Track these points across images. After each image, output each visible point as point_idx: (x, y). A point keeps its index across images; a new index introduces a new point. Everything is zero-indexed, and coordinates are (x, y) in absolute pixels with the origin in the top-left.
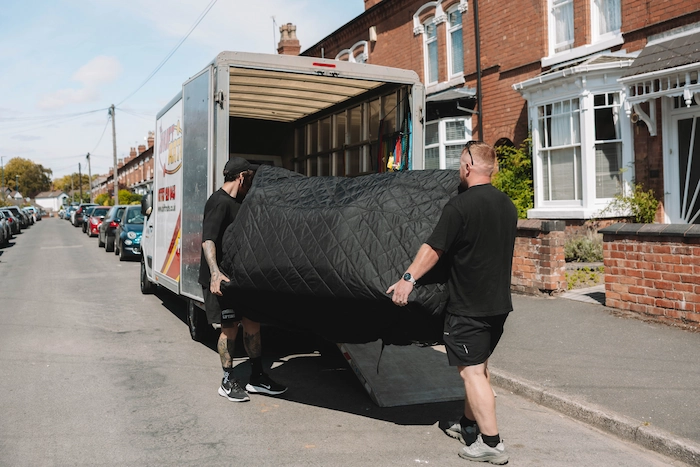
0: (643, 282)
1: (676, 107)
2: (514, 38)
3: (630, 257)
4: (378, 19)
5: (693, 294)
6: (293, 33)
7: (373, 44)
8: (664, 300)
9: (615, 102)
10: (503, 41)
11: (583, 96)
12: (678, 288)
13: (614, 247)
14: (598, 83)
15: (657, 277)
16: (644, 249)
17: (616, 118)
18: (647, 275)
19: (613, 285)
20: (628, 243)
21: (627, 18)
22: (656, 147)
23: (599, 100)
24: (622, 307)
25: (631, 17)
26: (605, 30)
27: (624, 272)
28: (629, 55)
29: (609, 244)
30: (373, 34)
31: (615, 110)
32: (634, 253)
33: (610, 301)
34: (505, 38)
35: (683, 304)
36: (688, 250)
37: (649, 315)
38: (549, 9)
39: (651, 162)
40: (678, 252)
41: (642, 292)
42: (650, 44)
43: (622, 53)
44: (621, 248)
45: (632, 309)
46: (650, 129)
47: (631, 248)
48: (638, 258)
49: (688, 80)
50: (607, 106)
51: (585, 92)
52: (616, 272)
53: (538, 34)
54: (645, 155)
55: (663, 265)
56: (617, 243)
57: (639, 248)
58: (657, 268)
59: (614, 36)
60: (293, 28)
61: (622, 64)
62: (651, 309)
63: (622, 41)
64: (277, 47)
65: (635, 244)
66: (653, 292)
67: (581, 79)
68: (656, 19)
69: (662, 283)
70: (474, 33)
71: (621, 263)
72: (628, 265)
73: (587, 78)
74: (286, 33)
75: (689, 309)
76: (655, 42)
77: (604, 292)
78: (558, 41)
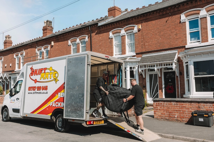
0: (165, 112)
1: (149, 71)
2: (103, 50)
3: (162, 106)
4: (55, 39)
5: (179, 114)
6: (10, 38)
7: (52, 46)
8: (171, 116)
9: (134, 69)
10: (100, 51)
11: (127, 67)
12: (174, 113)
13: (156, 104)
14: (131, 64)
15: (169, 110)
16: (165, 104)
17: (134, 73)
18: (166, 110)
19: (156, 113)
20: (161, 102)
21: (137, 49)
22: (144, 80)
23: (131, 68)
24: (159, 118)
25: (138, 49)
26: (129, 51)
27: (159, 110)
28: (137, 58)
29: (155, 103)
30: (53, 43)
31: (134, 71)
32: (162, 105)
33: (155, 117)
34: (100, 50)
35: (176, 116)
36: (177, 104)
37: (167, 119)
38: (114, 45)
39: (143, 84)
40: (175, 104)
41: (165, 114)
42: (143, 56)
43: (135, 57)
44: (158, 104)
45: (161, 118)
46: (144, 76)
47: (162, 104)
48: (163, 106)
49: (156, 66)
50: (133, 70)
51: (128, 66)
52: (157, 110)
53: (111, 50)
54: (142, 82)
55: (171, 107)
56: (157, 103)
57: (164, 104)
58: (169, 108)
59: (133, 53)
60: (10, 37)
61: (137, 60)
62: (167, 118)
63: (135, 55)
64: (4, 42)
65: (163, 103)
66: (168, 114)
67: (127, 63)
68: (144, 51)
69: (170, 112)
70: (90, 48)
71: (159, 108)
72: (161, 108)
73: (129, 63)
74: (7, 38)
75: (178, 117)
76: (144, 56)
77: (154, 115)
78: (116, 53)
